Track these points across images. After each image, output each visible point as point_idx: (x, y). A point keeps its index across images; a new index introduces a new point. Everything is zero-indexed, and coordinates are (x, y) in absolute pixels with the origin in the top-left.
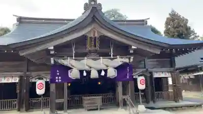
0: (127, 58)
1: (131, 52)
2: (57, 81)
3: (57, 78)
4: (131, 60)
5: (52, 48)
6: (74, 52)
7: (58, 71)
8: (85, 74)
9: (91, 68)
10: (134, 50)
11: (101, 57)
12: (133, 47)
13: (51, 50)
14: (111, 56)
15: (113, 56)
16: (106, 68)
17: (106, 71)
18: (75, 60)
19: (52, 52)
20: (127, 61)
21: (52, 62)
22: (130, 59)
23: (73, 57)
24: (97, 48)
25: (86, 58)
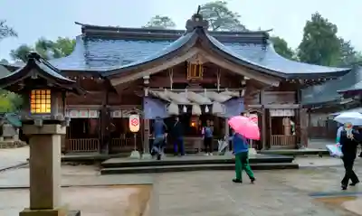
0: (237, 91)
1: (244, 83)
4: (243, 93)
5: (148, 77)
6: (172, 82)
8: (185, 110)
9: (192, 102)
10: (247, 81)
11: (205, 90)
12: (246, 78)
13: (146, 79)
14: (217, 88)
15: (220, 88)
16: (210, 102)
17: (210, 106)
18: (173, 92)
19: (147, 82)
20: (237, 94)
21: (146, 95)
22: (240, 92)
23: (170, 88)
24: (200, 77)
25: (186, 90)
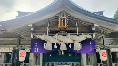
0: (90, 34)
1: (94, 29)
2: (35, 51)
3: (35, 49)
4: (94, 36)
5: (31, 25)
6: (48, 29)
7: (36, 44)
8: (56, 46)
10: (96, 28)
11: (69, 34)
12: (95, 25)
13: (30, 28)
14: (76, 33)
15: (79, 33)
16: (72, 42)
17: (72, 44)
18: (49, 35)
19: (32, 29)
20: (90, 37)
21: (32, 37)
22: (92, 35)
23: (47, 33)
24: (66, 27)
25: (57, 34)
